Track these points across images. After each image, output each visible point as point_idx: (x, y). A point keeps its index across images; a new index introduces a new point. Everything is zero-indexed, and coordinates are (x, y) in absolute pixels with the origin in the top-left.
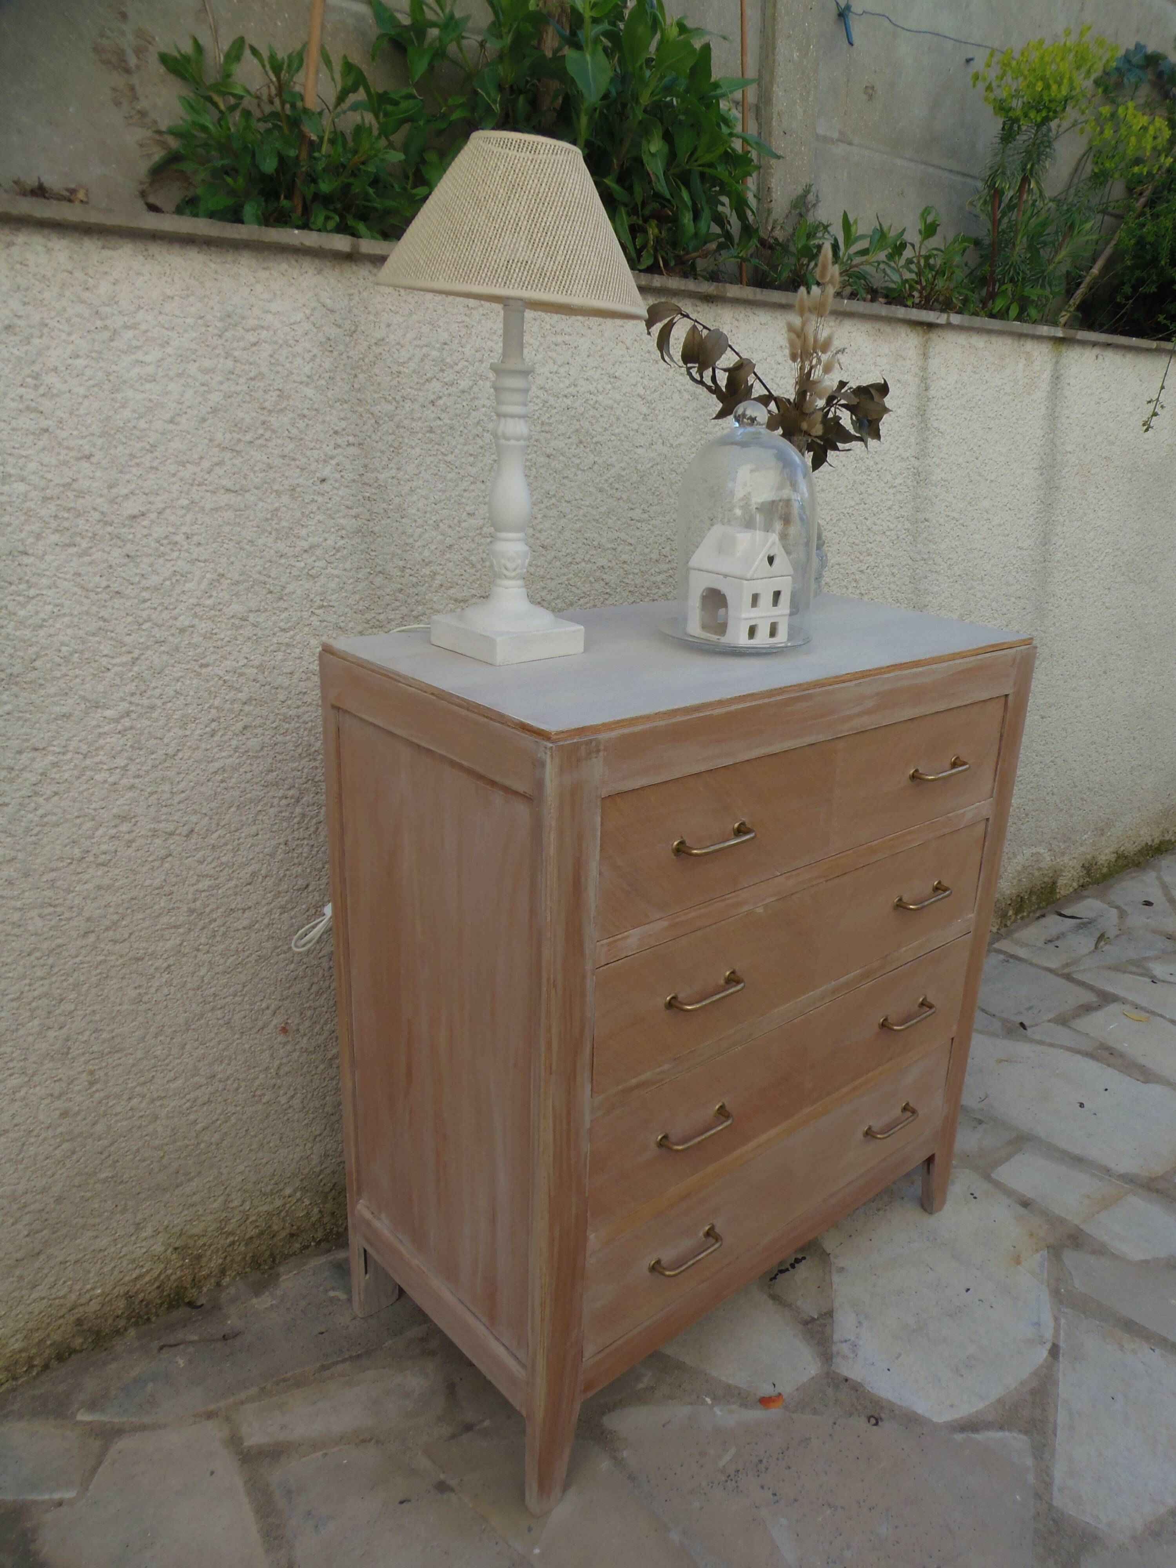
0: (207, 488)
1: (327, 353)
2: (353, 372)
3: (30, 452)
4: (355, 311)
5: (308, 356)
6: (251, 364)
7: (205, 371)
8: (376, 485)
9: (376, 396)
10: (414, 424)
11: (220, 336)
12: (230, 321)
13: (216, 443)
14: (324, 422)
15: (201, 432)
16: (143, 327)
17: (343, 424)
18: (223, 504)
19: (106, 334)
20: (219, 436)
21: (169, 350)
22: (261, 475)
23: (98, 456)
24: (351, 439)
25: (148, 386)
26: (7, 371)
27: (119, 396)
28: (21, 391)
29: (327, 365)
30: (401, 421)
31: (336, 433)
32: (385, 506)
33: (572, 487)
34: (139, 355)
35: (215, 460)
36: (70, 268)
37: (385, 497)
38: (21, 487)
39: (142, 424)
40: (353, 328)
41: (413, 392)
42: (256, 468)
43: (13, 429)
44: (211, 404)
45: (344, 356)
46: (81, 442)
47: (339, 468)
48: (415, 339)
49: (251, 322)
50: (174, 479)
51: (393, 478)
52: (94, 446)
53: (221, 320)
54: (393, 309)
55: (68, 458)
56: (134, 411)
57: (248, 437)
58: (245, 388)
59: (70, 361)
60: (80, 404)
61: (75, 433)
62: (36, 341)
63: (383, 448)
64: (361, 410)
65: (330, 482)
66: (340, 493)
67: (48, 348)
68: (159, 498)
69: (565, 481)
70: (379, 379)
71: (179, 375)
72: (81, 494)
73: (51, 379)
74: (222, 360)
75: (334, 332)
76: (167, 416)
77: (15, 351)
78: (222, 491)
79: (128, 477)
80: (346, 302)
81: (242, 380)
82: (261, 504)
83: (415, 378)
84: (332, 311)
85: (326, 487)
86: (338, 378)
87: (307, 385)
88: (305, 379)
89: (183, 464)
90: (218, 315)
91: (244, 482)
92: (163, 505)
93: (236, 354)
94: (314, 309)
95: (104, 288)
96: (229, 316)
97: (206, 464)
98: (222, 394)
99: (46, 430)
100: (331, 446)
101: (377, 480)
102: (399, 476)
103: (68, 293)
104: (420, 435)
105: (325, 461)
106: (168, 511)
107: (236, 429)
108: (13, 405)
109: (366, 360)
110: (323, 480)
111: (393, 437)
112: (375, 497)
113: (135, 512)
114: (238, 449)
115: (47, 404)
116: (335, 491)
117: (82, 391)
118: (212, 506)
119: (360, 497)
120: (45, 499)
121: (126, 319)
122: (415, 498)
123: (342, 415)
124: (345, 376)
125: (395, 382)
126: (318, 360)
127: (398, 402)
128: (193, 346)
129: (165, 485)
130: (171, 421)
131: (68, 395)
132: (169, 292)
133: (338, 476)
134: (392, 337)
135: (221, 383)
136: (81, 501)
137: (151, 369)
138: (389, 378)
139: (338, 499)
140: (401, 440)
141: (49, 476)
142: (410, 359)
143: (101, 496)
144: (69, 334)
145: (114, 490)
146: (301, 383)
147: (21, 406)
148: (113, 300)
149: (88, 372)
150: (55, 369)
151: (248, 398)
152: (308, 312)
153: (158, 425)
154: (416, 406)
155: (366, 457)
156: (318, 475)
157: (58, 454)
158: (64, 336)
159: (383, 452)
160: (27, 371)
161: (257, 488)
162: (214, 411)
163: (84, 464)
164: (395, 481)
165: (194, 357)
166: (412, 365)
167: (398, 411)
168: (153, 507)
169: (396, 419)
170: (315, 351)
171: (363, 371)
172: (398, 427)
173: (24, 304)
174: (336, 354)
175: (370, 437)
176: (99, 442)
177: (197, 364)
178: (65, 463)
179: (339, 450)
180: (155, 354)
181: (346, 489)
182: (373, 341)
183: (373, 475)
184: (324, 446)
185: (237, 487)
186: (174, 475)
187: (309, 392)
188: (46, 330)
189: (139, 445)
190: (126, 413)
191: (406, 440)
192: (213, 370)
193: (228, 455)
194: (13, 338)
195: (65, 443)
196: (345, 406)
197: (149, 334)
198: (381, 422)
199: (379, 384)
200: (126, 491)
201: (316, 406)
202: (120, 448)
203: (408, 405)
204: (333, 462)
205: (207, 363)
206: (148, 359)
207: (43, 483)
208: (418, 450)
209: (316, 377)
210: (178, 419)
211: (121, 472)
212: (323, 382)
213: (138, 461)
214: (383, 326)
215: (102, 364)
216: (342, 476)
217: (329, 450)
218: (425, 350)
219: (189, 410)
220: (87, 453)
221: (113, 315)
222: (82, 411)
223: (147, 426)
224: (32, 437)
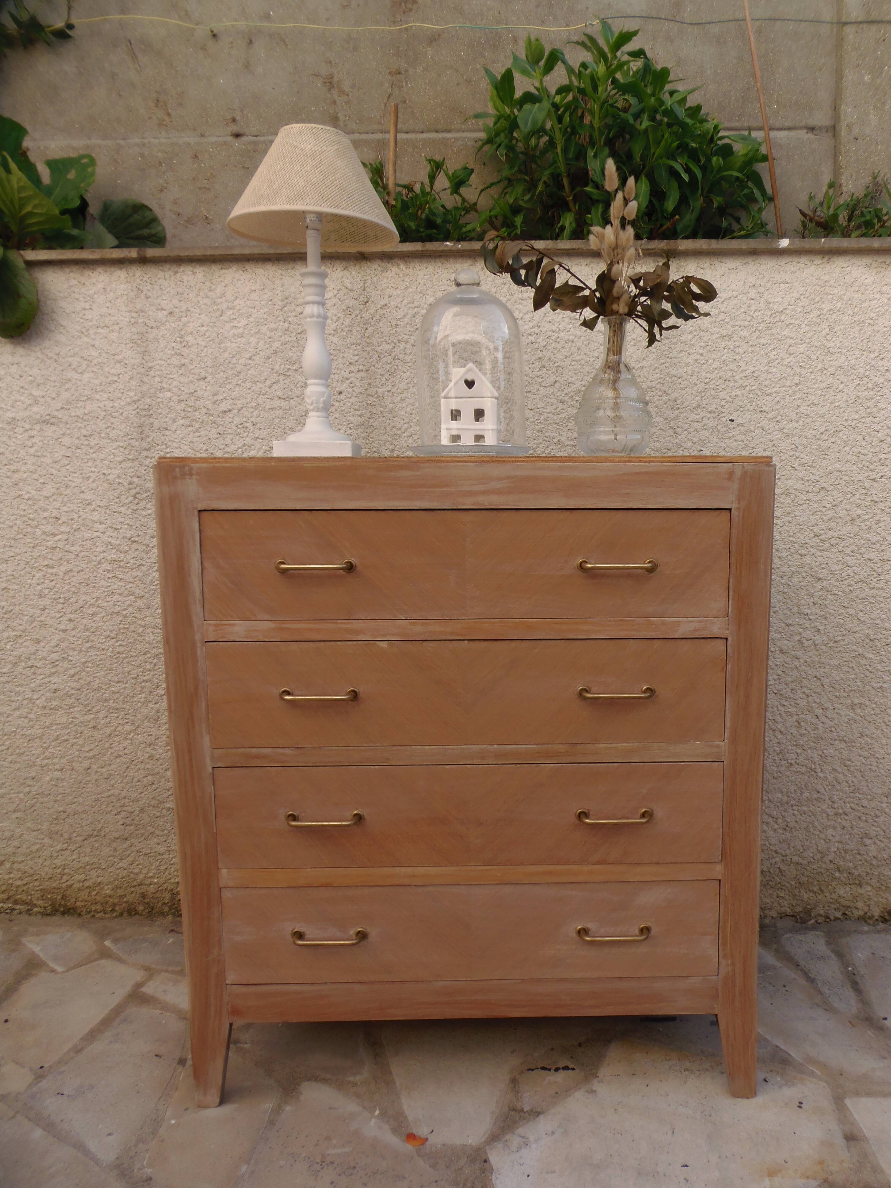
0: (268, 397)
1: (348, 316)
2: (365, 326)
3: (175, 376)
4: (368, 290)
5: (335, 318)
6: (299, 325)
7: (272, 330)
8: (376, 395)
9: (380, 340)
10: (406, 357)
11: (281, 310)
12: (286, 301)
13: (275, 371)
14: (344, 357)
15: (267, 365)
16: (237, 308)
17: (356, 358)
18: (276, 406)
19: (219, 313)
20: (277, 367)
21: (251, 319)
22: (300, 389)
23: (209, 378)
24: (361, 367)
25: (239, 339)
26: (168, 335)
27: (222, 345)
28: (174, 345)
29: (347, 323)
30: (396, 355)
31: (350, 363)
32: (382, 409)
33: (535, 399)
34: (235, 323)
35: (274, 380)
36: (203, 281)
37: (382, 403)
38: (169, 394)
39: (234, 361)
40: (365, 300)
41: (406, 337)
42: (298, 385)
43: (168, 364)
44: (273, 348)
45: (359, 316)
46: (201, 371)
47: (352, 385)
48: (409, 303)
49: (300, 301)
50: (249, 391)
51: (389, 391)
52: (208, 372)
53: (282, 300)
54: (394, 286)
55: (193, 379)
56: (230, 353)
57: (294, 368)
58: (295, 339)
59: (199, 328)
60: (202, 350)
61: (198, 366)
62: (183, 319)
63: (382, 373)
64: (369, 349)
65: (344, 394)
66: (351, 401)
67: (190, 322)
68: (240, 402)
69: (529, 395)
70: (382, 330)
71: (256, 333)
72: (198, 399)
73: (189, 338)
74: (281, 324)
75: (353, 302)
76: (248, 356)
77: (173, 325)
78: (277, 398)
79: (224, 389)
80: (362, 284)
81: (293, 335)
82: (299, 406)
83: (408, 328)
84: (352, 291)
85: (342, 397)
86: (354, 331)
87: (334, 335)
88: (332, 332)
89: (255, 383)
90: (280, 298)
91: (290, 393)
92: (241, 406)
93: (290, 319)
94: (339, 290)
95: (220, 289)
96: (286, 298)
97: (268, 383)
98: (280, 343)
99: (184, 365)
100: (347, 372)
101: (377, 392)
102: (393, 391)
103: (201, 294)
104: (410, 364)
105: (342, 381)
106: (244, 409)
107: (288, 363)
108: (169, 352)
109: (374, 319)
110: (340, 393)
111: (391, 366)
112: (374, 403)
113: (225, 409)
114: (288, 374)
115: (185, 351)
116: (348, 400)
117: (203, 343)
118: (270, 407)
119: (364, 403)
120: (179, 401)
121: (229, 304)
122: (404, 405)
123: (356, 353)
124: (359, 329)
125: (394, 331)
126: (341, 320)
127: (395, 344)
128: (265, 316)
129: (244, 394)
130: (250, 359)
131: (196, 346)
132: (253, 288)
133: (350, 390)
134: (392, 303)
135: (281, 336)
136: (198, 402)
137: (240, 330)
138: (389, 329)
139: (349, 404)
140: (396, 367)
141: (183, 389)
142: (404, 316)
143: (209, 400)
144: (200, 314)
145: (215, 397)
146: (330, 334)
147: (173, 353)
148: (223, 295)
149: (207, 334)
150: (191, 333)
151: (296, 344)
152: (335, 292)
153: (242, 361)
154: (408, 346)
155: (370, 379)
156: (337, 389)
157: (188, 377)
158: (197, 315)
159: (382, 375)
160: (178, 335)
161: (298, 397)
162: (276, 352)
163: (202, 382)
164: (390, 394)
165: (265, 322)
166: (406, 320)
167: (395, 349)
168: (236, 407)
169: (393, 354)
170: (339, 315)
171: (371, 326)
172: (394, 359)
173: (180, 301)
174: (353, 316)
175: (374, 366)
176: (210, 370)
177: (267, 326)
178: (191, 382)
179: (352, 375)
180: (244, 322)
181: (357, 399)
182: (379, 306)
183: (375, 390)
184: (343, 372)
185: (286, 396)
186: (250, 389)
187: (335, 339)
188: (189, 313)
189: (231, 373)
190: (226, 355)
191: (400, 368)
192: (276, 329)
193: (283, 377)
194: (173, 318)
195: (192, 372)
196: (358, 347)
197: (241, 311)
198: (382, 356)
199: (382, 333)
200: (221, 397)
201: (338, 348)
202: (222, 374)
203: (402, 346)
204: (348, 382)
205: (272, 326)
206: (239, 325)
207: (179, 393)
208: (408, 374)
209: (339, 331)
210: (254, 357)
211: (220, 387)
212: (345, 334)
213: (229, 381)
214: (386, 297)
215: (215, 329)
216: (353, 391)
217: (346, 375)
218: (416, 310)
219: (261, 353)
220: (203, 376)
221: (222, 303)
222: (203, 354)
223: (236, 362)
224: (176, 368)
